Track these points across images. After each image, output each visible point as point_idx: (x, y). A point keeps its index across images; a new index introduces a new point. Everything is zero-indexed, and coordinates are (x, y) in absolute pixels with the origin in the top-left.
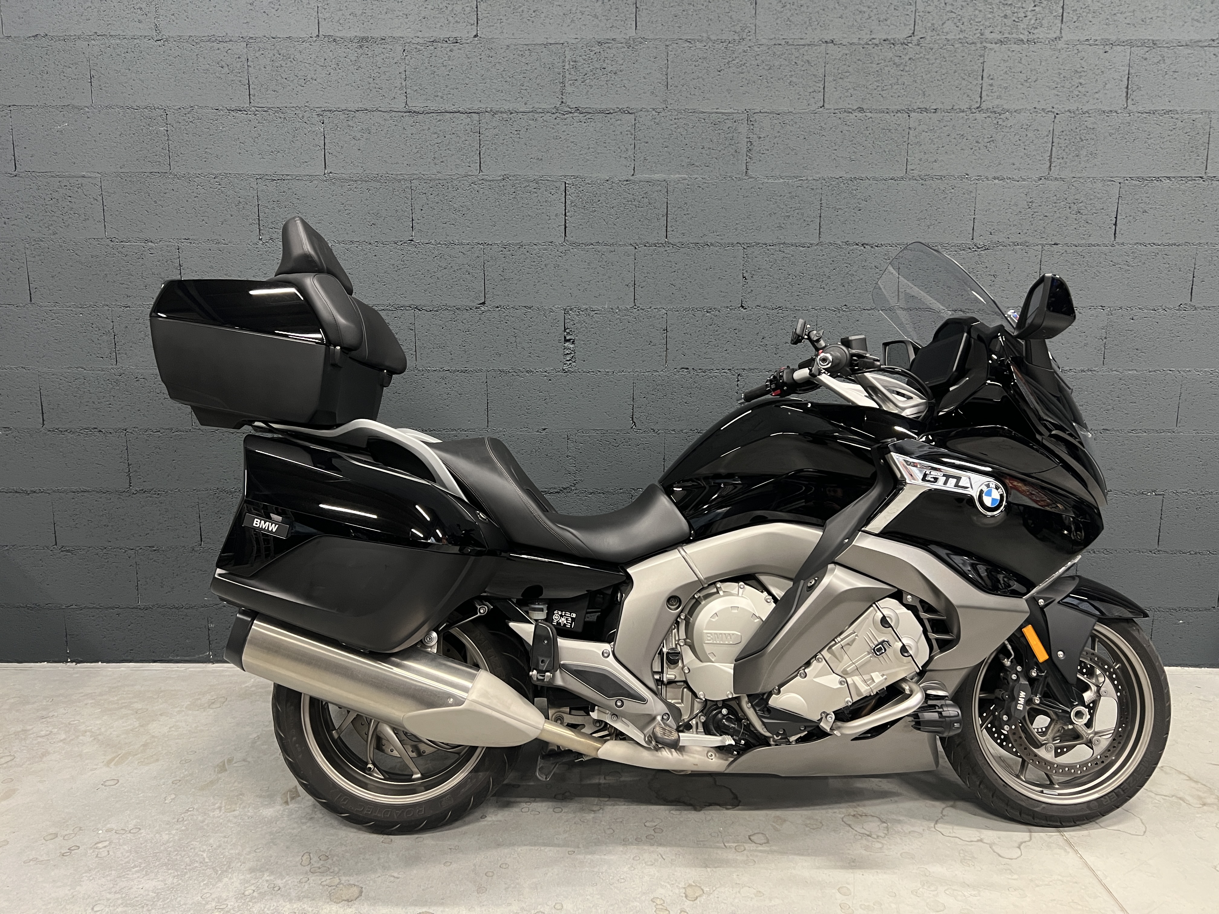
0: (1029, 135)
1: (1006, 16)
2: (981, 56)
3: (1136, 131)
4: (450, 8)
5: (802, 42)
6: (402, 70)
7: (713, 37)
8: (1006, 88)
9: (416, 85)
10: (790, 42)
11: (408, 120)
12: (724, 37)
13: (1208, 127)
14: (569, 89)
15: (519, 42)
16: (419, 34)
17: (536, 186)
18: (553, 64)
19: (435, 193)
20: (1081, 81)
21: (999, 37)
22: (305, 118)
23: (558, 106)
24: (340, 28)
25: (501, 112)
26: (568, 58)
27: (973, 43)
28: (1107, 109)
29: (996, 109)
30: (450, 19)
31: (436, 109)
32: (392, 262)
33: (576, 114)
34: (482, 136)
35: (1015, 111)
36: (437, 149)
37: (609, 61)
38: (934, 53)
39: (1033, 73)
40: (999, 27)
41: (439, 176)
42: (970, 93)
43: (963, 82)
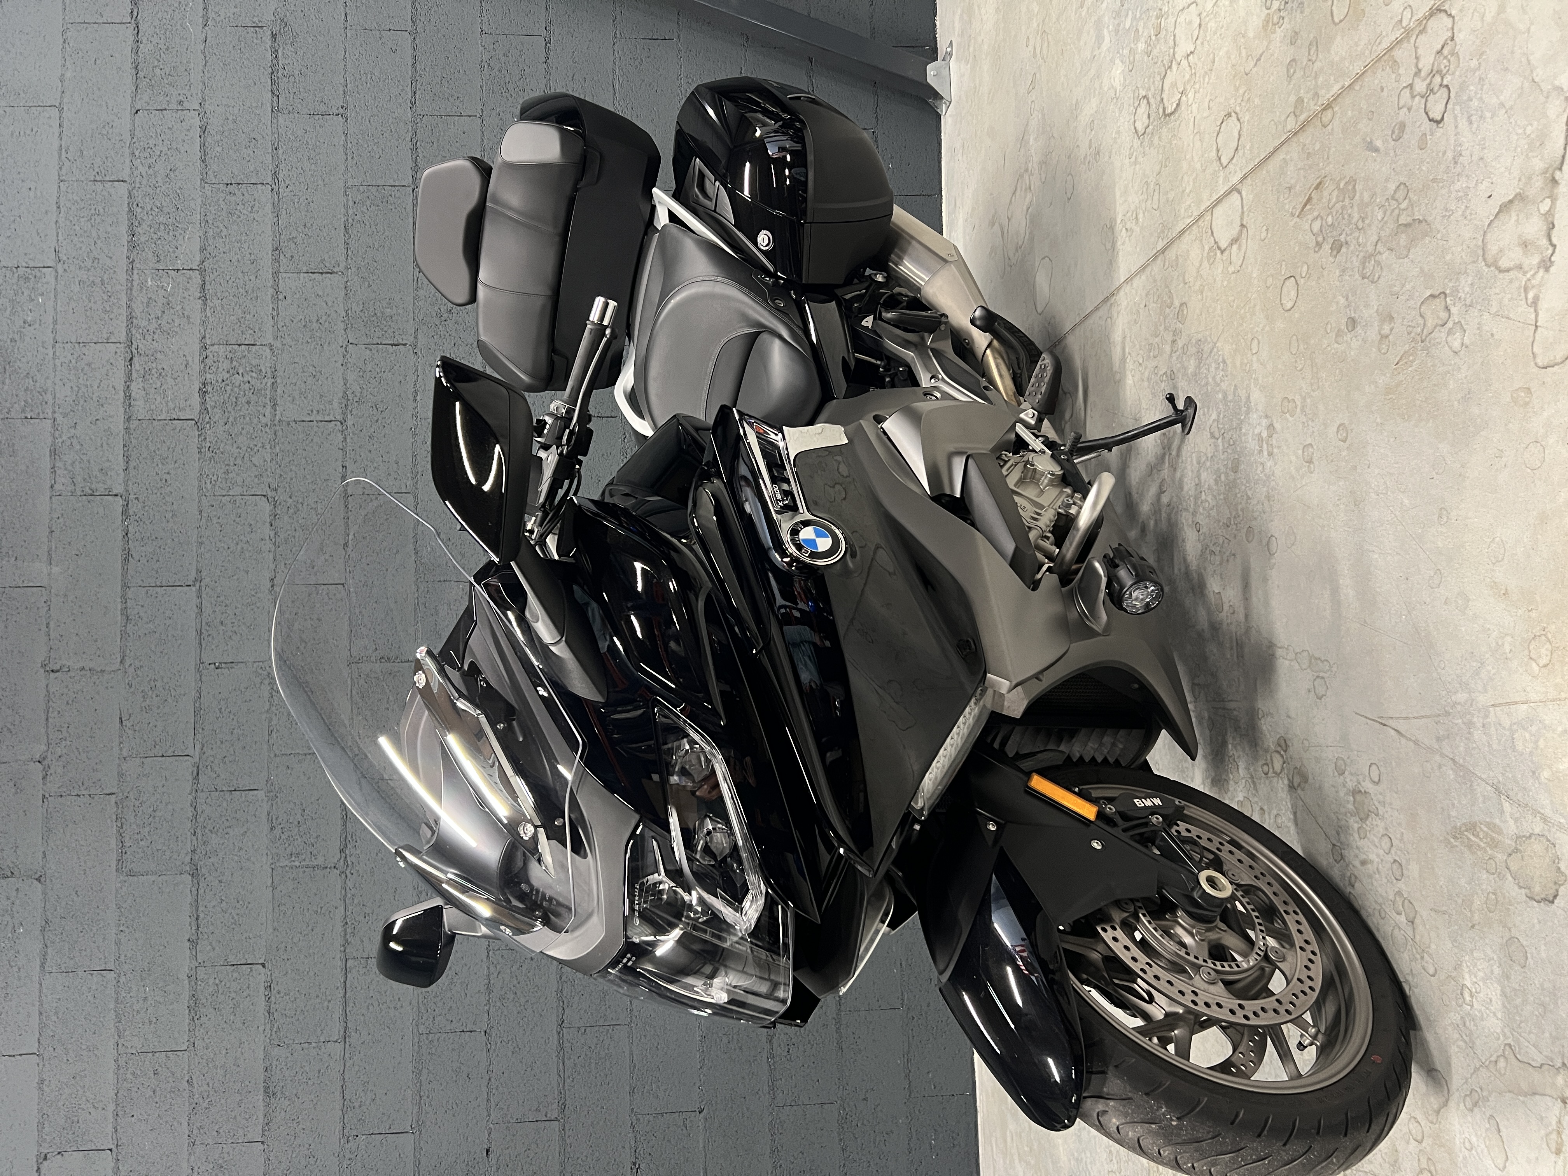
0: (370, 369)
1: (248, 402)
2: (289, 424)
3: (366, 261)
4: (233, 995)
6: (299, 1047)
7: (267, 707)
8: (321, 396)
9: (315, 1031)
11: (354, 1039)
12: (266, 694)
13: (361, 188)
14: (320, 861)
15: (270, 917)
16: (261, 1029)
18: (294, 879)
19: (433, 1007)
20: (314, 321)
21: (269, 407)
22: (352, 1156)
23: (338, 872)
24: (255, 1117)
25: (346, 934)
26: (287, 863)
27: (275, 434)
28: (343, 293)
29: (343, 405)
30: (245, 994)
31: (341, 1007)
32: (510, 1054)
33: (347, 852)
35: (345, 385)
37: (292, 818)
38: (285, 473)
39: (306, 369)
40: (259, 408)
41: (414, 1002)
42: (326, 432)
43: (315, 441)
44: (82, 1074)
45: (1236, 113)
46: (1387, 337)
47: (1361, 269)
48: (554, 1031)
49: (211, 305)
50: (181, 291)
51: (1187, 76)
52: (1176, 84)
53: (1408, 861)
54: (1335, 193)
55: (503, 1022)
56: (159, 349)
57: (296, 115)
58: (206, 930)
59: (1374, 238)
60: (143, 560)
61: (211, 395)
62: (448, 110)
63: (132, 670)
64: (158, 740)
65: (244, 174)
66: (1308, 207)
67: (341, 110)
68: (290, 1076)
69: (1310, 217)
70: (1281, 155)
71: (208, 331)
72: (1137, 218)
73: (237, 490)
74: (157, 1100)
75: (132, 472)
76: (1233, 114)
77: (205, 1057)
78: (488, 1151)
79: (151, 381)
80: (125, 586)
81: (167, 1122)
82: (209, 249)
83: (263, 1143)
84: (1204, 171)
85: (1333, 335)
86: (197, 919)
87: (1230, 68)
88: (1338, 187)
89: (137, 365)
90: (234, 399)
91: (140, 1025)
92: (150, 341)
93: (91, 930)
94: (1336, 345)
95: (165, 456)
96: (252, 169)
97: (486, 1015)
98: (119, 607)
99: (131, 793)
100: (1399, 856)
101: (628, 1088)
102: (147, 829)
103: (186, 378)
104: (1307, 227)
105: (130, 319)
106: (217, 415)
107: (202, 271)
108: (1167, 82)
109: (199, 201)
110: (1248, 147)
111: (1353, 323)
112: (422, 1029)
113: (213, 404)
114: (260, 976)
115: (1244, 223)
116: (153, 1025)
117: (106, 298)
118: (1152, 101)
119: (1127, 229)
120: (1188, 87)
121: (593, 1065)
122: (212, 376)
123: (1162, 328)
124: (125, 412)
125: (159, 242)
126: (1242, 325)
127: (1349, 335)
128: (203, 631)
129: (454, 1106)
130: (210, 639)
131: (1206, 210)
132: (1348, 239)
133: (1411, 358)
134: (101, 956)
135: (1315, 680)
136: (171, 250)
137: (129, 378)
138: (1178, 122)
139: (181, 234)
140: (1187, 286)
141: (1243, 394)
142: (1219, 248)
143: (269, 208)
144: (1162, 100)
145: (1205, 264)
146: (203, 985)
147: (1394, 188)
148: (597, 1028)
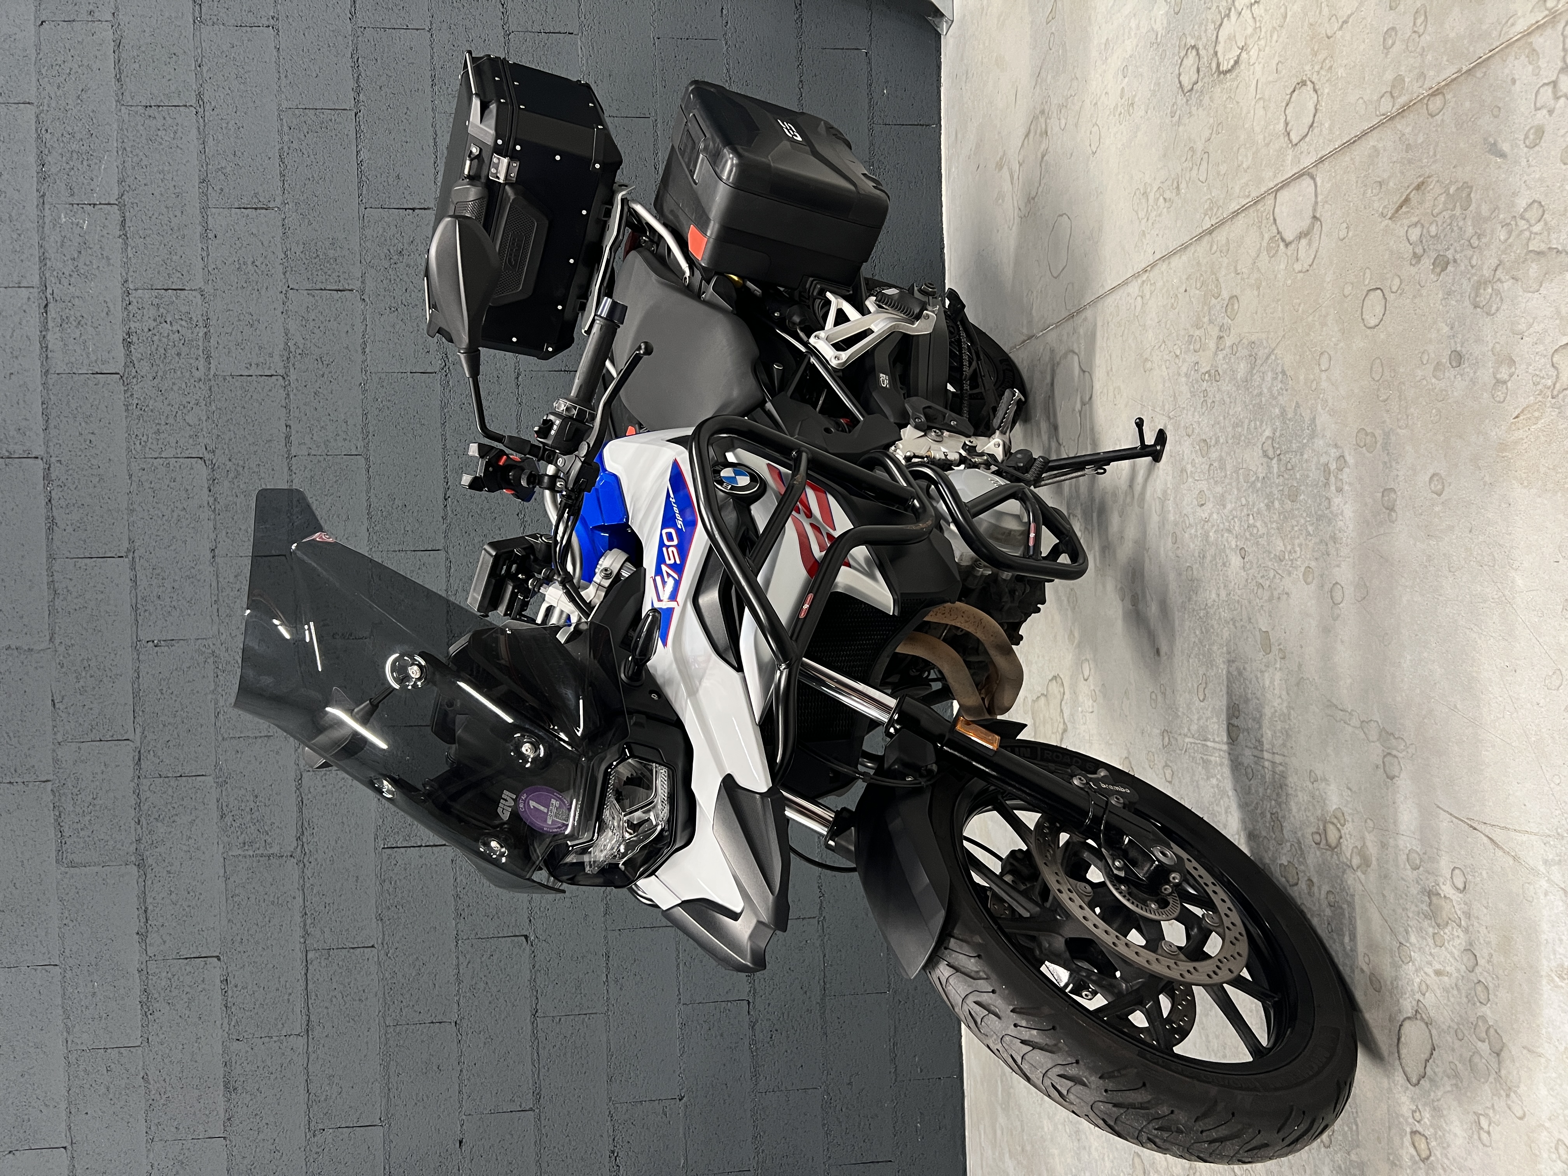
0: (314, 317)
1: (179, 354)
2: (225, 379)
4: (187, 989)
5: (214, 584)
6: (260, 1041)
7: (212, 688)
8: (260, 348)
9: (276, 1025)
10: (216, 598)
11: (317, 1032)
12: (211, 675)
13: (297, 111)
14: (275, 849)
15: (224, 908)
16: (218, 1023)
17: (387, 882)
18: (248, 869)
19: (401, 998)
20: (249, 263)
21: (202, 360)
22: (318, 1150)
23: (295, 861)
24: (215, 1113)
25: (305, 925)
26: (240, 852)
27: (210, 389)
28: (280, 231)
29: (285, 358)
30: (200, 989)
31: (303, 1000)
32: (481, 1045)
33: (304, 840)
34: (332, 946)
35: (286, 335)
36: (349, 997)
37: (243, 805)
38: (224, 433)
39: (242, 317)
40: (192, 361)
41: (380, 994)
42: (267, 388)
43: (254, 397)
44: (32, 1071)
45: (1313, 83)
46: (1505, 382)
47: (1472, 295)
48: (528, 1020)
49: (133, 245)
50: (98, 228)
51: (1250, 30)
52: (1235, 36)
53: (1497, 987)
54: (1443, 198)
55: (474, 1012)
56: (76, 294)
57: (221, 26)
58: (155, 922)
59: (1494, 262)
60: (70, 529)
61: (136, 346)
62: (393, 21)
63: (61, 649)
64: (94, 723)
65: (164, 94)
66: (1404, 209)
67: (272, 22)
68: (251, 1070)
69: (1406, 222)
70: (1372, 141)
71: (131, 273)
72: (1178, 188)
73: (169, 453)
74: (111, 1096)
75: (53, 432)
76: (1308, 83)
77: (160, 1053)
78: (461, 1142)
79: (69, 331)
80: (51, 557)
81: (122, 1119)
82: (128, 180)
83: (224, 1138)
84: (1268, 145)
85: (1431, 367)
86: (145, 911)
87: (1306, 28)
88: (1447, 192)
89: (53, 312)
90: (163, 351)
91: (90, 1021)
92: (66, 284)
93: (33, 924)
94: (1434, 380)
95: (88, 414)
96: (173, 88)
97: (456, 1005)
98: (45, 579)
99: (68, 780)
100: (1486, 979)
101: (605, 1078)
102: (88, 818)
103: (108, 328)
104: (1402, 233)
105: (43, 260)
106: (144, 368)
107: (122, 206)
108: (1223, 34)
109: (115, 126)
110: (1327, 125)
111: (1458, 358)
112: (389, 1021)
113: (140, 356)
114: (215, 971)
115: (1318, 216)
116: (103, 1021)
117: (15, 236)
118: (1202, 52)
119: (1165, 199)
120: (1250, 42)
121: (569, 1055)
122: (137, 325)
123: (1206, 320)
124: (42, 364)
125: (72, 173)
126: (1308, 334)
127: (1453, 372)
128: (139, 606)
129: (425, 1099)
130: (147, 614)
131: (1268, 192)
132: (1458, 256)
133: (1536, 414)
134: (44, 950)
135: (1385, 757)
136: (85, 182)
137: (45, 328)
138: (1236, 83)
139: (96, 164)
140: (1239, 277)
141: (1307, 416)
142: (1283, 240)
143: (194, 131)
144: (1216, 53)
145: (1264, 255)
146: (154, 979)
147: (1524, 205)
148: (572, 1017)
